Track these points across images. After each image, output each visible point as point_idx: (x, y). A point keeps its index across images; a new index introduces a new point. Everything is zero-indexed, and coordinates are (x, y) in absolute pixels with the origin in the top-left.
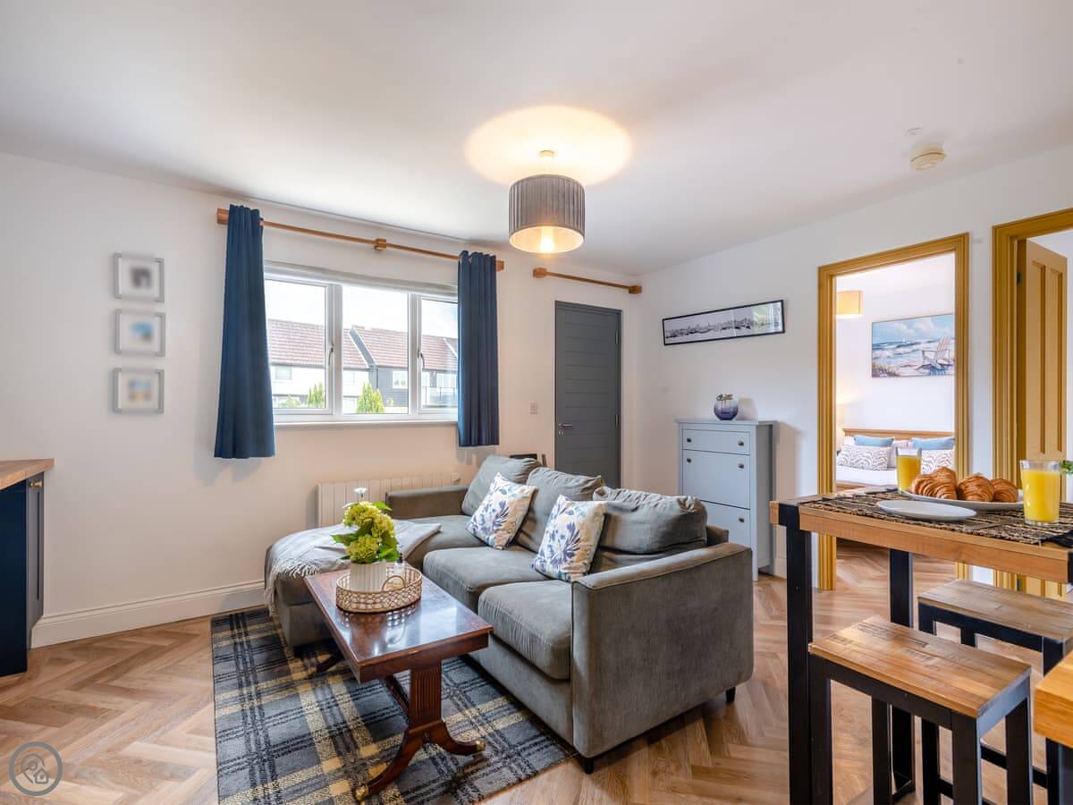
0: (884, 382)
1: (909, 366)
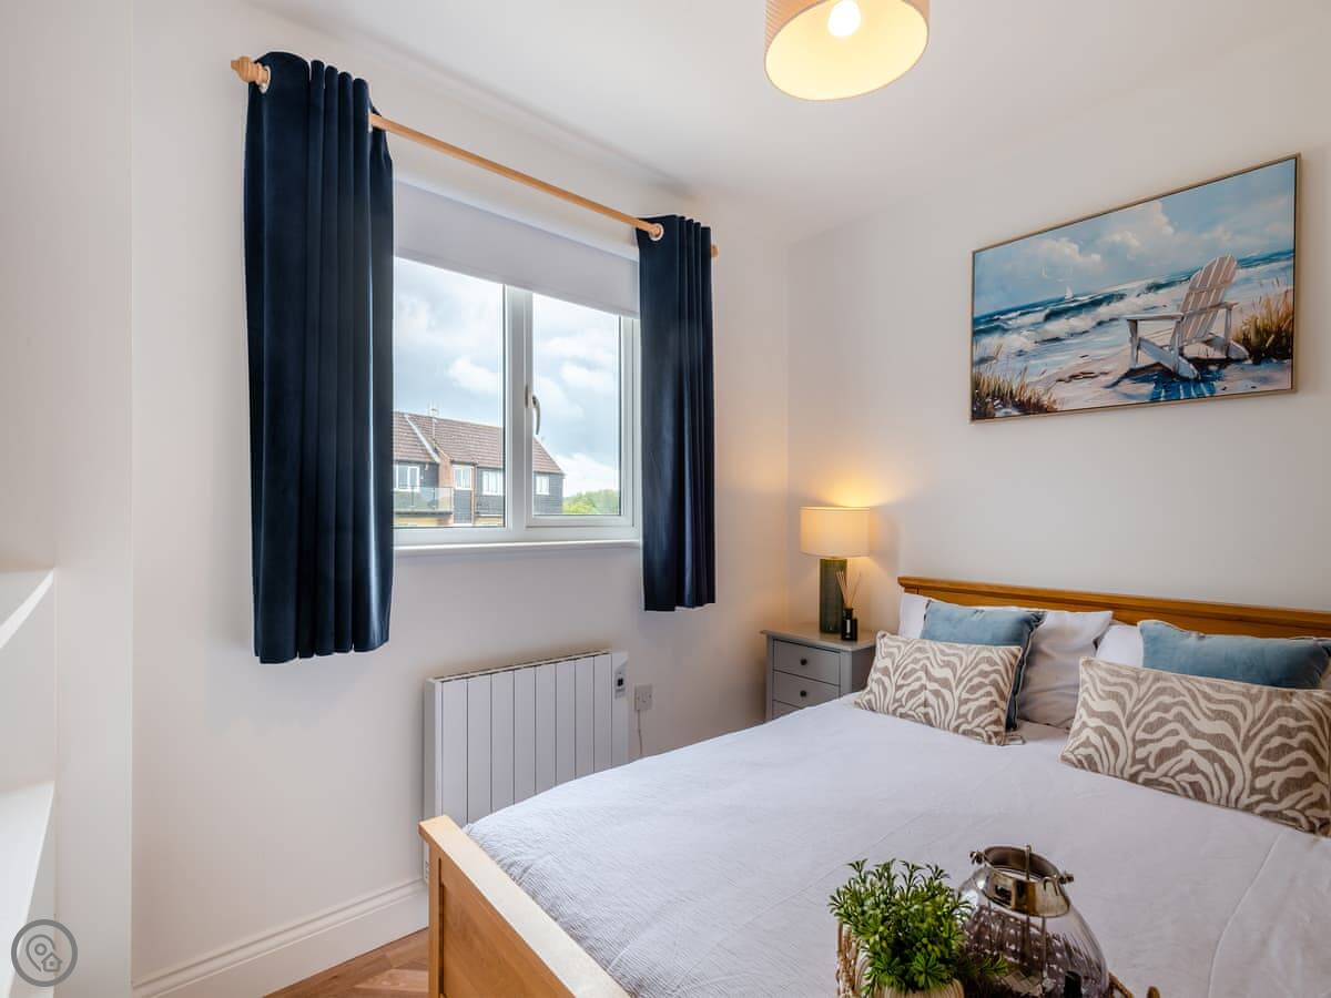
0: (1011, 432)
1: (1087, 375)
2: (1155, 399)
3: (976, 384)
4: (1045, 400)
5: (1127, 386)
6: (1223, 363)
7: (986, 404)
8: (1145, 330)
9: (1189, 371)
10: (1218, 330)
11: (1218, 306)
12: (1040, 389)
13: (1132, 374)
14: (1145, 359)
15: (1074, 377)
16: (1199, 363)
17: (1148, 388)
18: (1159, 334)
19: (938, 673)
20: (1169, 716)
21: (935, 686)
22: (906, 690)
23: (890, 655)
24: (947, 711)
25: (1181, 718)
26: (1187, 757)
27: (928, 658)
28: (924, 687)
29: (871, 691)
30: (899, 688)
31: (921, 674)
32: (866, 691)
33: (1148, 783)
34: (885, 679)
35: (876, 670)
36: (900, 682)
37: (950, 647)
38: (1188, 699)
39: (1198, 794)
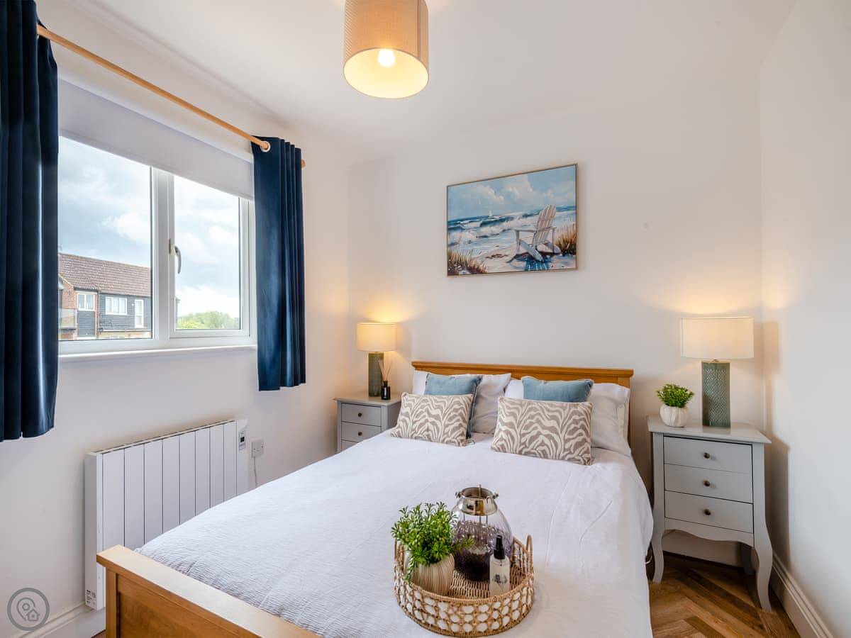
0: (465, 282)
1: (499, 256)
2: (526, 270)
3: (450, 256)
4: (481, 267)
5: (515, 262)
6: (552, 254)
7: (455, 267)
8: (523, 236)
9: (539, 257)
10: (549, 239)
11: (549, 228)
12: (479, 261)
13: (517, 257)
14: (523, 251)
15: (493, 256)
16: (543, 254)
17: (523, 264)
18: (528, 238)
19: (434, 412)
20: (534, 421)
21: (433, 419)
22: (418, 424)
23: (409, 405)
24: (438, 433)
25: (538, 421)
26: (541, 438)
27: (429, 405)
28: (427, 421)
29: (399, 427)
30: (414, 423)
31: (426, 414)
32: (397, 426)
33: (526, 454)
34: (407, 419)
35: (402, 414)
36: (415, 419)
37: (439, 398)
38: (541, 412)
39: (545, 456)
